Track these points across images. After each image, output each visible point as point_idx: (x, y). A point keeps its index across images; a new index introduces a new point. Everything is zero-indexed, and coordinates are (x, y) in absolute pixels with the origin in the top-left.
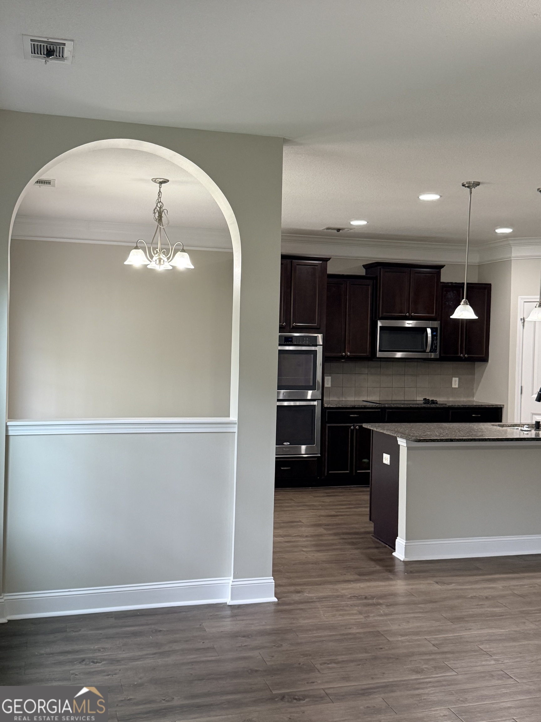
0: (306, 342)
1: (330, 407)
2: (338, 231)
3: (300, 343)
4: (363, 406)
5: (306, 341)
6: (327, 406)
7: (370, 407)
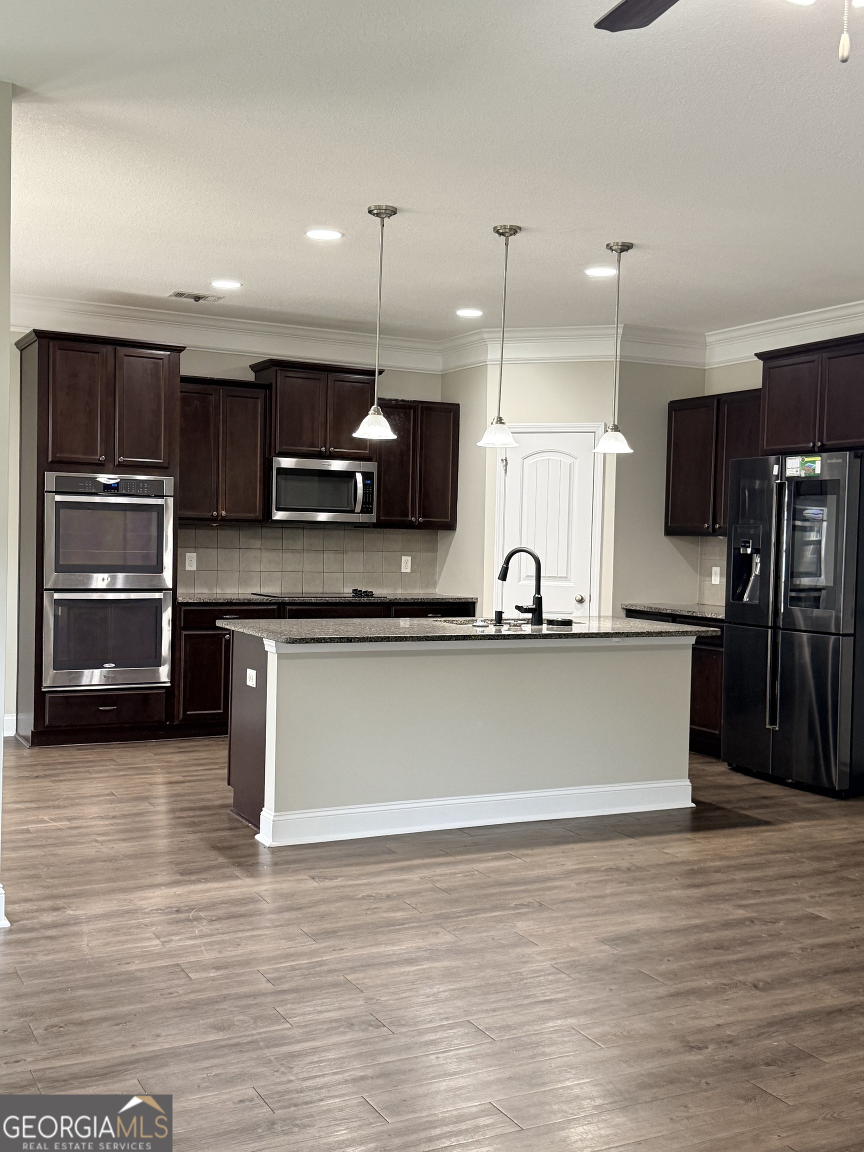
0: (143, 491)
1: (187, 602)
2: (196, 301)
3: (133, 492)
4: (246, 601)
5: (143, 488)
6: (183, 601)
7: (259, 601)
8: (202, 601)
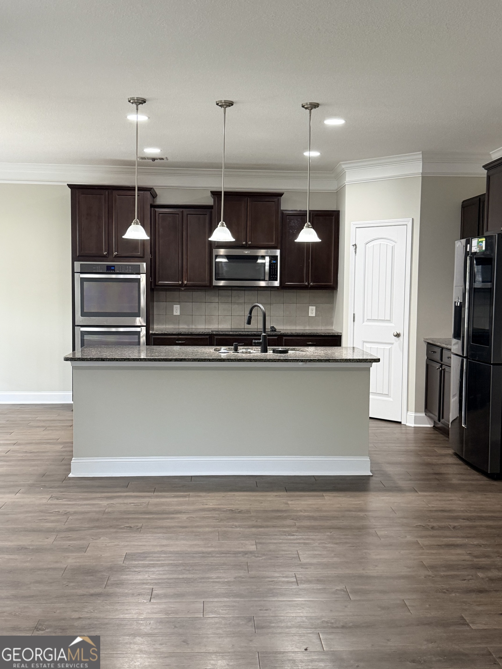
2: (153, 161)
3: (123, 271)
4: (189, 333)
5: (129, 269)
6: (152, 333)
7: (197, 333)
8: (163, 333)
